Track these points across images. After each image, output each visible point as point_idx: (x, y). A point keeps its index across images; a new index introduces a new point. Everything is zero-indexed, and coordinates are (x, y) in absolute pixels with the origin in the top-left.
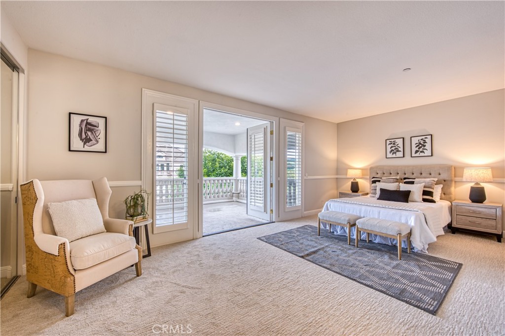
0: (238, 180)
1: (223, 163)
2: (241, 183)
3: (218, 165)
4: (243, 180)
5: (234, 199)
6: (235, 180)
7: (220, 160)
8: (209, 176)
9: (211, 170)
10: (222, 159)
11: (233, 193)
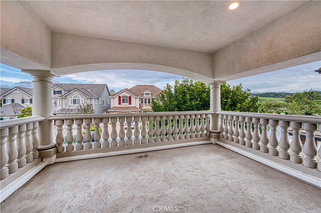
0: (218, 115)
1: (194, 95)
2: (222, 119)
3: (188, 97)
4: (227, 116)
5: (213, 140)
6: (212, 114)
7: (191, 92)
8: (180, 110)
9: (182, 102)
10: (193, 91)
11: (210, 132)
